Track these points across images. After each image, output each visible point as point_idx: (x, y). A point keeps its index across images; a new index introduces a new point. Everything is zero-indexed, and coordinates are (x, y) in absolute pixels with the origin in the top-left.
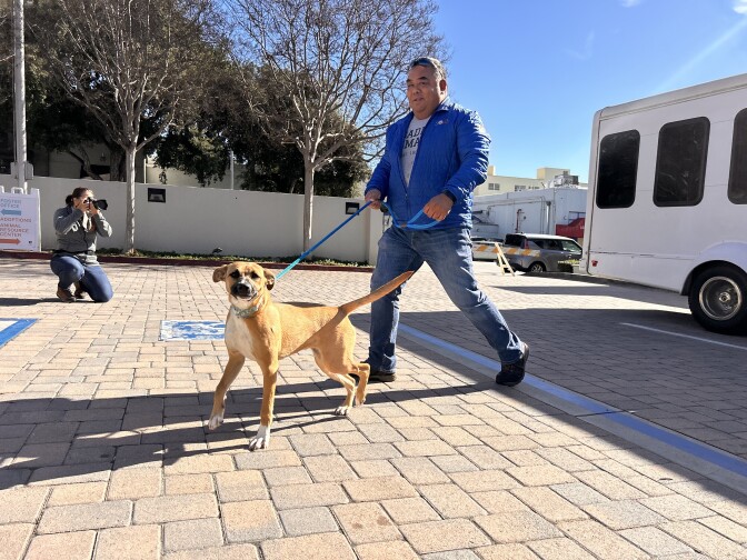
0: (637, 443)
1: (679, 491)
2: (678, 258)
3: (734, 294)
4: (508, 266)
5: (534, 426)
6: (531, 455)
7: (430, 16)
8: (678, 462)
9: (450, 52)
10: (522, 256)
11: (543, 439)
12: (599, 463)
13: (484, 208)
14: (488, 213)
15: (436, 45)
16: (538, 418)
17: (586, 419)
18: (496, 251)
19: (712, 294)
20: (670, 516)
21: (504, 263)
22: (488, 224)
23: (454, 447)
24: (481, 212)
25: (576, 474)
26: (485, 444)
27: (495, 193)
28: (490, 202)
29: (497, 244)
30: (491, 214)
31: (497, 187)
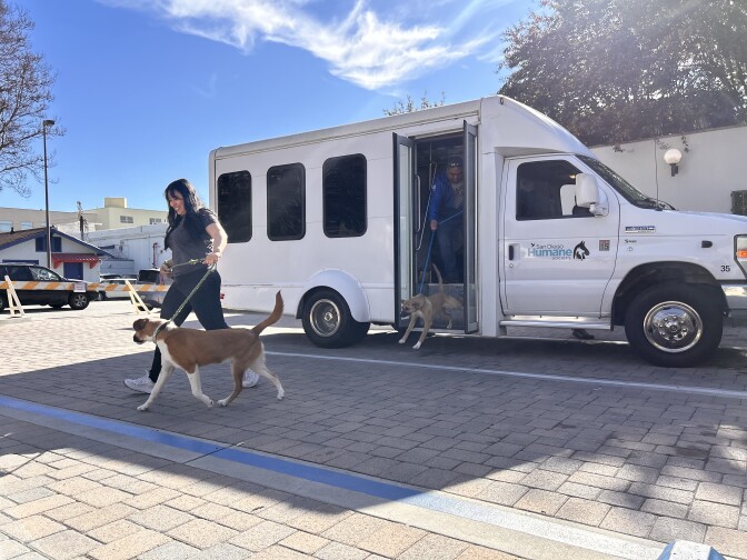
0: (238, 477)
1: (268, 517)
2: (291, 286)
3: (334, 313)
4: (142, 304)
5: (134, 488)
6: (124, 524)
7: (24, 32)
8: (272, 485)
9: (51, 74)
10: (157, 292)
11: (142, 502)
12: (196, 512)
13: (116, 242)
14: (121, 248)
15: (34, 64)
16: (142, 477)
17: (193, 464)
18: (127, 289)
19: (319, 315)
20: (255, 548)
21: (137, 301)
22: (121, 259)
23: (26, 544)
24: (113, 247)
25: (170, 533)
26: (70, 528)
27: (128, 226)
28: (123, 236)
29: (127, 281)
30: (124, 248)
31: (130, 220)
